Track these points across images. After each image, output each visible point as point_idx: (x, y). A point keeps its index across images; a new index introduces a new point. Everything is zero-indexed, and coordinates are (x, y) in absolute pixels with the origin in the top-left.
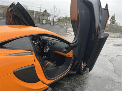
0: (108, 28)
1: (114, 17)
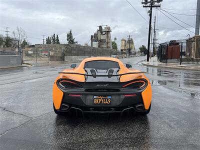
0: (75, 50)
1: (71, 33)
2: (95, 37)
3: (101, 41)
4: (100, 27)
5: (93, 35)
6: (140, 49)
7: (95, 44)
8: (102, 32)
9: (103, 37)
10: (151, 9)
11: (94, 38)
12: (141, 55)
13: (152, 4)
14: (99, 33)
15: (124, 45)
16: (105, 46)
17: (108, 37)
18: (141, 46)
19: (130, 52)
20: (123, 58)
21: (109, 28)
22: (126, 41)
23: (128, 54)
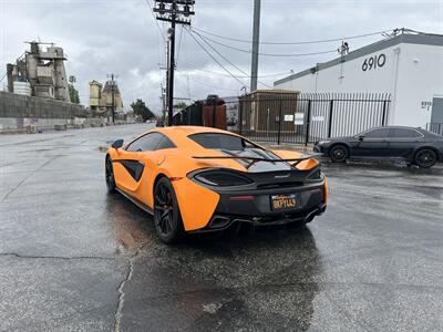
2: (18, 70)
3: (37, 80)
4: (35, 46)
5: (14, 62)
6: (133, 106)
7: (22, 88)
8: (39, 59)
9: (45, 72)
10: (173, 26)
11: (16, 71)
12: (138, 121)
13: (174, 17)
14: (32, 61)
15: (97, 95)
16: (51, 94)
17: (56, 73)
18: (135, 102)
19: (114, 113)
20: (102, 126)
21: (59, 51)
22: (100, 86)
23: (111, 118)
